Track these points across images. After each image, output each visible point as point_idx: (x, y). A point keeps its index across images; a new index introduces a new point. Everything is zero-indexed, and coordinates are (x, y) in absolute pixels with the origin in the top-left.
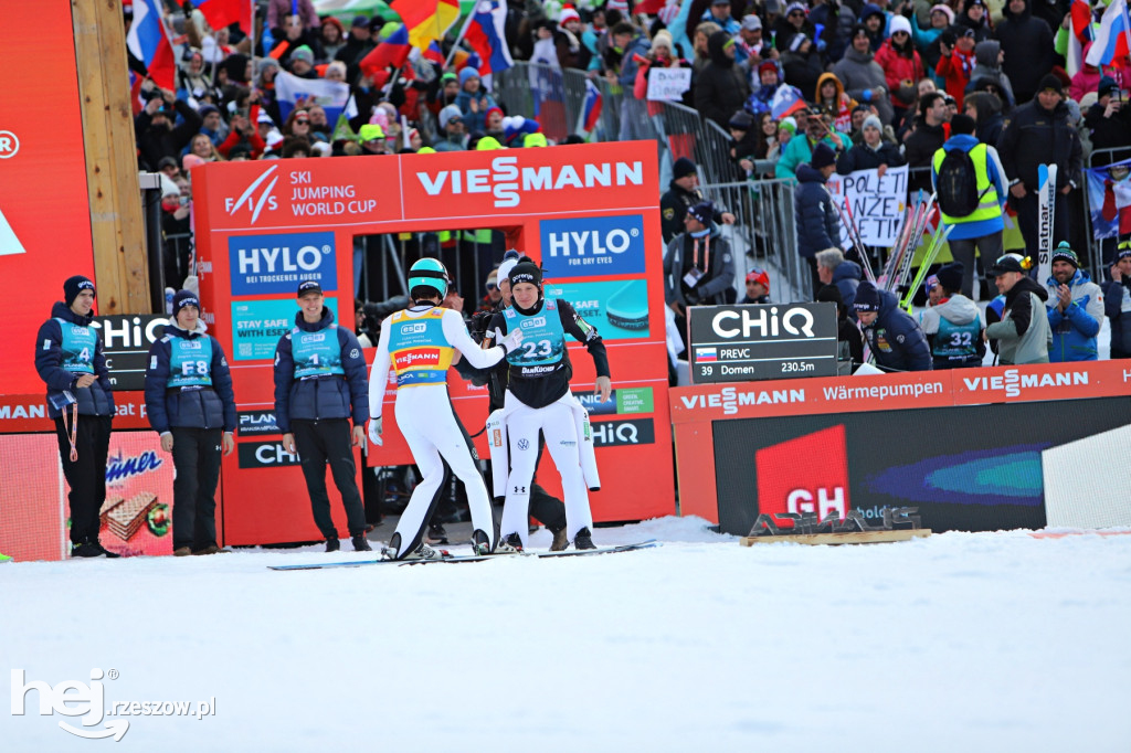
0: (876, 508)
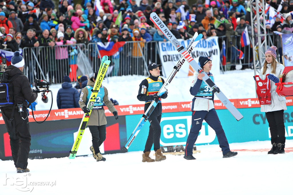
0: (34, 150)
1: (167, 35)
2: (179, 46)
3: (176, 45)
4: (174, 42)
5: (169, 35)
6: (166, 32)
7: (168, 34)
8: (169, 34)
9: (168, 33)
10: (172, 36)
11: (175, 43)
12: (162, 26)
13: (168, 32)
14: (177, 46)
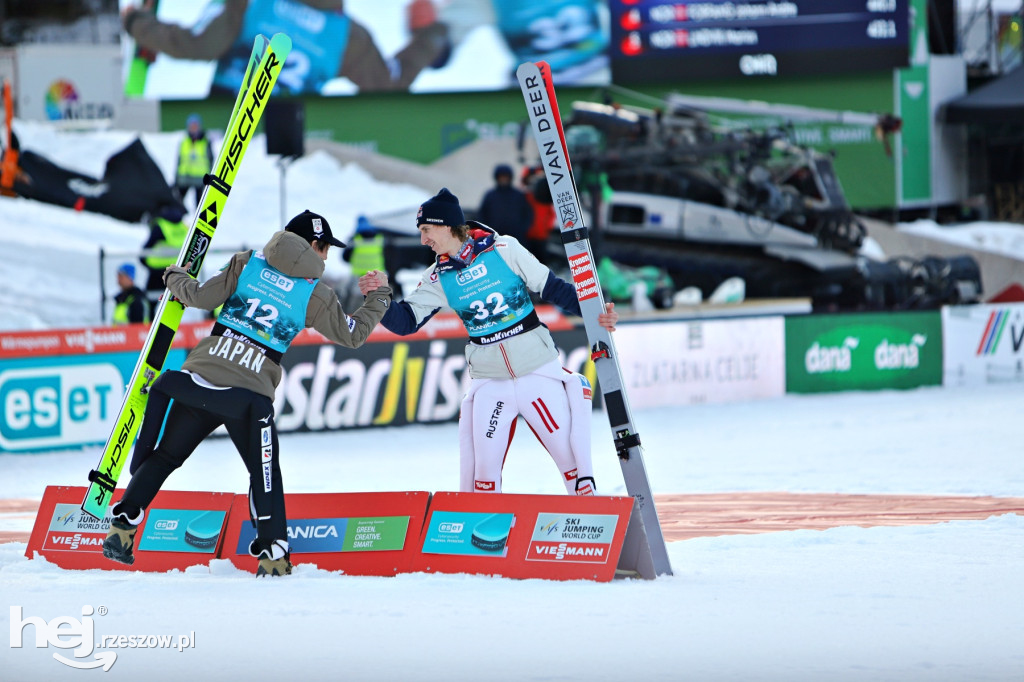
1: (550, 165)
2: (570, 224)
3: (564, 215)
4: (562, 204)
5: (555, 170)
6: (548, 153)
7: (554, 164)
8: (557, 166)
9: (555, 160)
10: (562, 176)
11: (563, 209)
12: (544, 125)
13: (555, 155)
14: (567, 222)
